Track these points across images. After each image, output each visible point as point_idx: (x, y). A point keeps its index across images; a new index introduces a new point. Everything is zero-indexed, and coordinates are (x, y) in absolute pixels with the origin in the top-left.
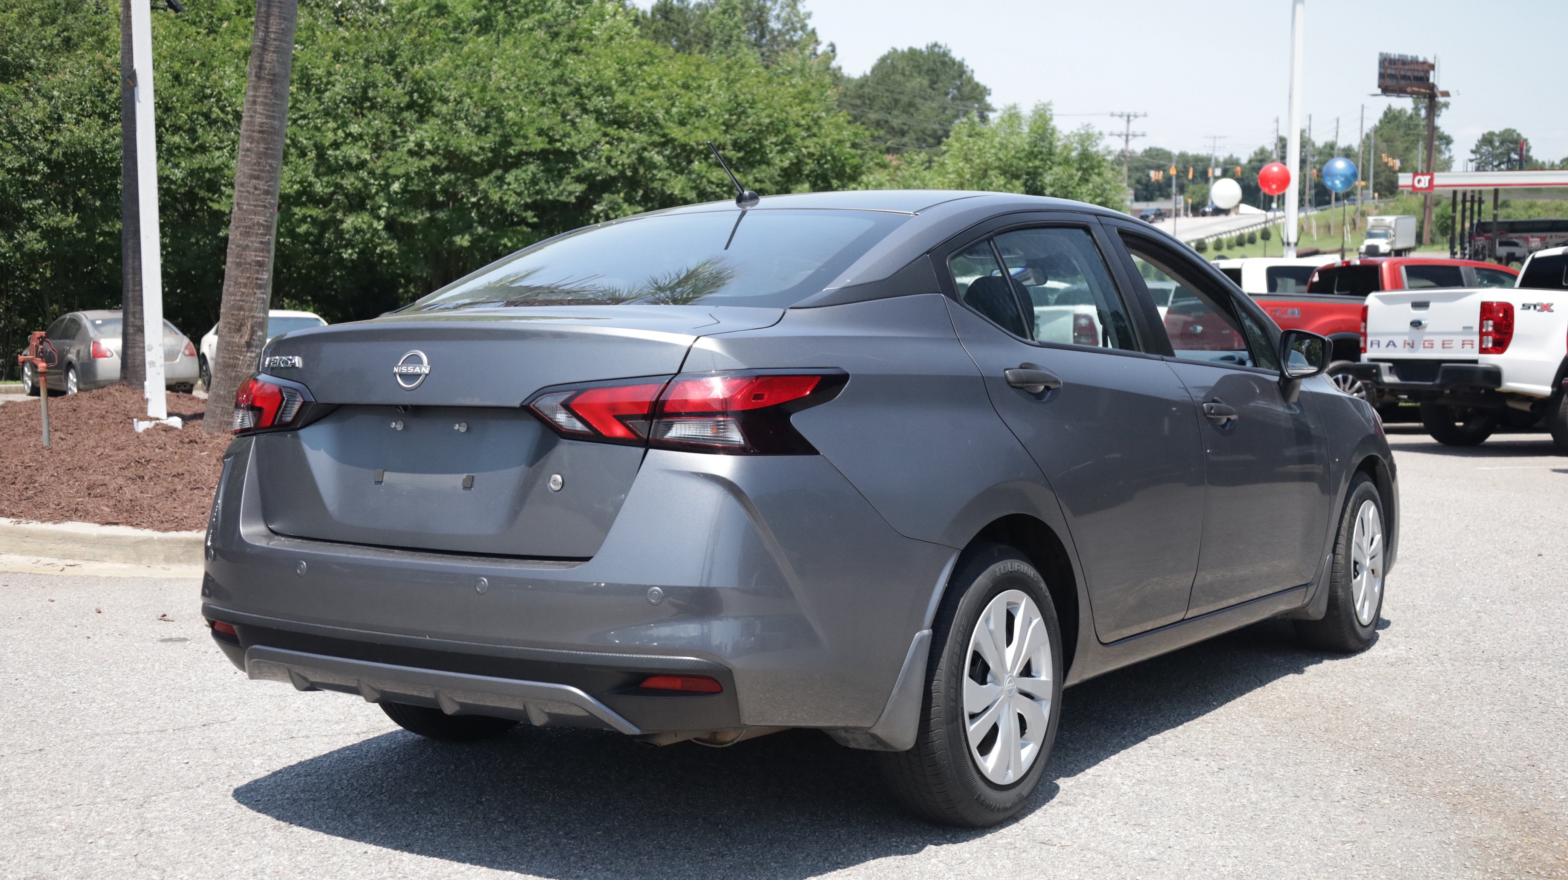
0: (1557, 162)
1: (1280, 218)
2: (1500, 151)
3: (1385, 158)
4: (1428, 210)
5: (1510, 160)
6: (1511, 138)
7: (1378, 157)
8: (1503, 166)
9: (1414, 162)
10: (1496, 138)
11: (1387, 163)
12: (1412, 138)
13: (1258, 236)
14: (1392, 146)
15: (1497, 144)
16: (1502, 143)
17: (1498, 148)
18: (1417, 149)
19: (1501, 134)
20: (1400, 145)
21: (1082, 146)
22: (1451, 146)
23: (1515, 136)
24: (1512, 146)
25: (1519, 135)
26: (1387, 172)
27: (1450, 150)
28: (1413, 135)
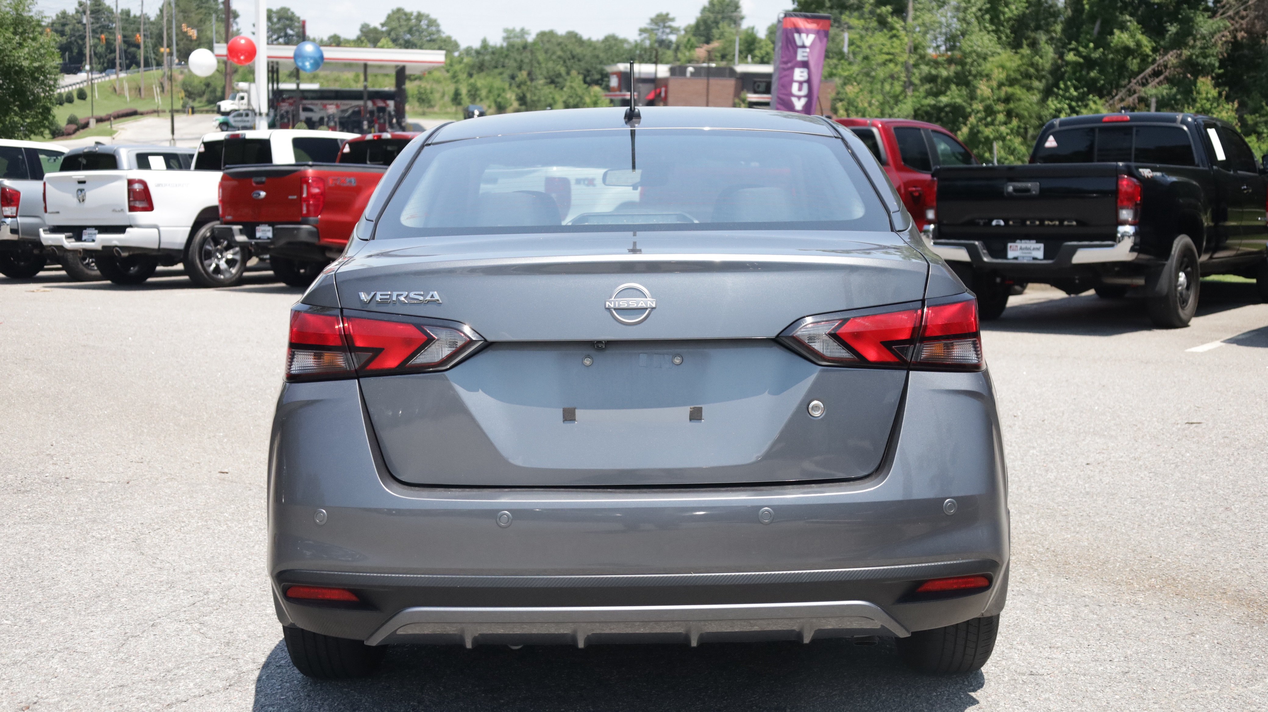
0: (325, 38)
1: (96, 78)
2: (277, 26)
3: (184, 27)
4: (228, 77)
5: (286, 35)
6: (286, 15)
7: (179, 27)
8: (281, 40)
9: (208, 33)
10: (274, 15)
11: (186, 32)
12: (203, 11)
13: (75, 95)
14: (188, 17)
15: (275, 20)
16: (279, 19)
17: (276, 24)
18: (210, 20)
19: (278, 12)
20: (195, 17)
21: (17, 10)
22: (238, 20)
23: (290, 14)
24: (288, 22)
25: (293, 13)
26: (184, 40)
27: (237, 24)
28: (206, 8)
